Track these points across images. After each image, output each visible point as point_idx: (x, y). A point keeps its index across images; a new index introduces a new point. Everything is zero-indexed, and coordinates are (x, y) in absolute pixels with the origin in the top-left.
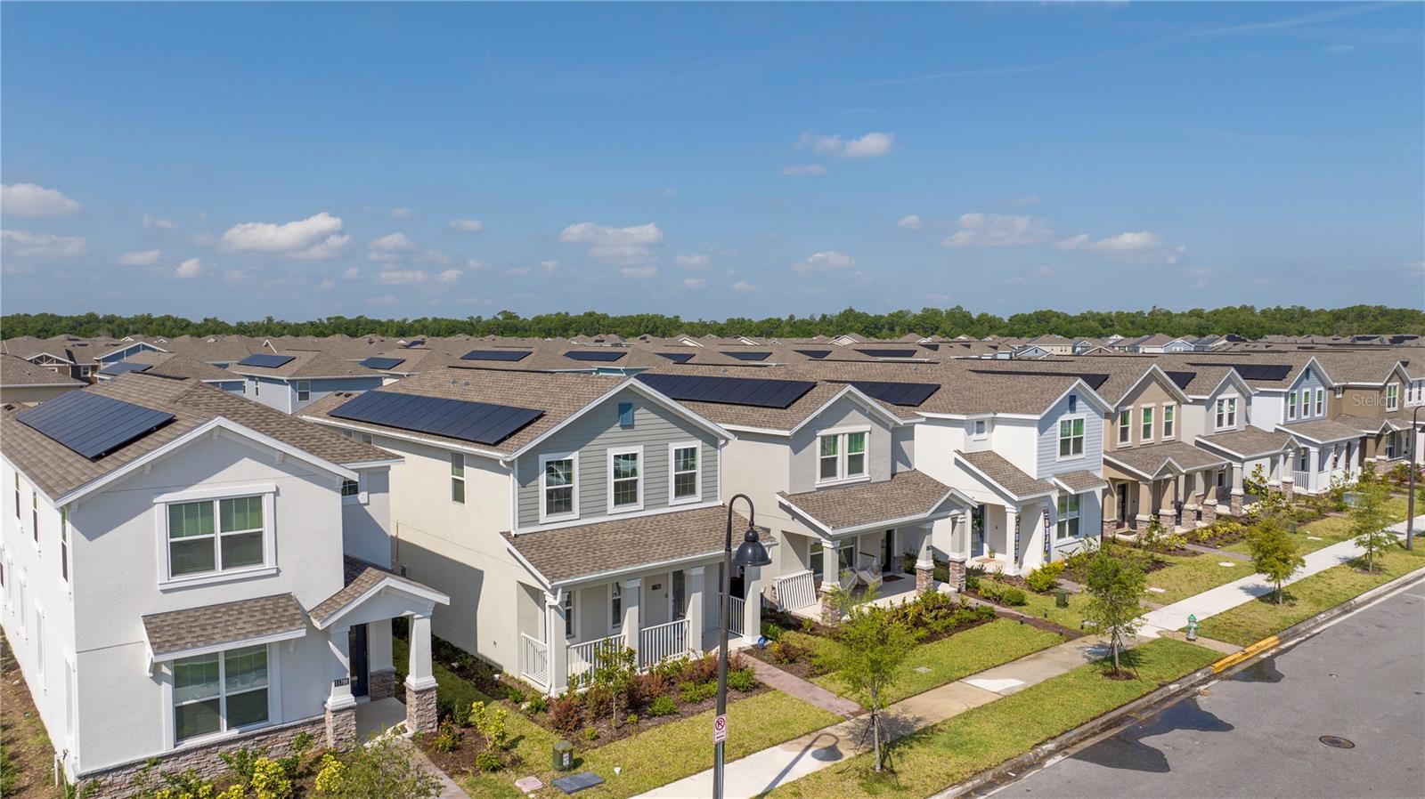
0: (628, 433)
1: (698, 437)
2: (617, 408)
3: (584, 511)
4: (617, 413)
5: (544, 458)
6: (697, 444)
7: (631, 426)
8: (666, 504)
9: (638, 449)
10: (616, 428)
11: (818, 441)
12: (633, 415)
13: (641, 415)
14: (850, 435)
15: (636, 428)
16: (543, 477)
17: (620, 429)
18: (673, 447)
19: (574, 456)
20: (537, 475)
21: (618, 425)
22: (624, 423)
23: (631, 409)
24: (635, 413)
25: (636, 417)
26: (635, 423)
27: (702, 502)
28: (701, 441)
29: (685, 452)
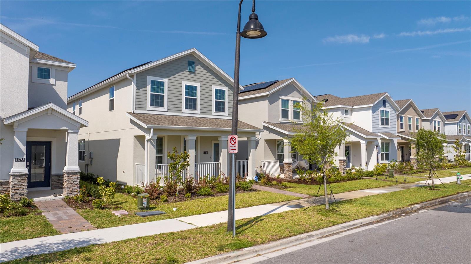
0: (192, 76)
1: (226, 86)
2: (187, 62)
3: (169, 108)
4: (187, 65)
5: (150, 78)
6: (225, 89)
8: (210, 113)
9: (197, 85)
10: (186, 72)
11: (280, 100)
12: (195, 68)
13: (199, 69)
14: (294, 102)
16: (149, 87)
17: (188, 73)
18: (214, 87)
19: (165, 80)
20: (145, 86)
21: (188, 70)
22: (191, 71)
23: (194, 65)
24: (196, 67)
25: (196, 69)
26: (196, 72)
27: (228, 116)
28: (227, 88)
29: (220, 91)
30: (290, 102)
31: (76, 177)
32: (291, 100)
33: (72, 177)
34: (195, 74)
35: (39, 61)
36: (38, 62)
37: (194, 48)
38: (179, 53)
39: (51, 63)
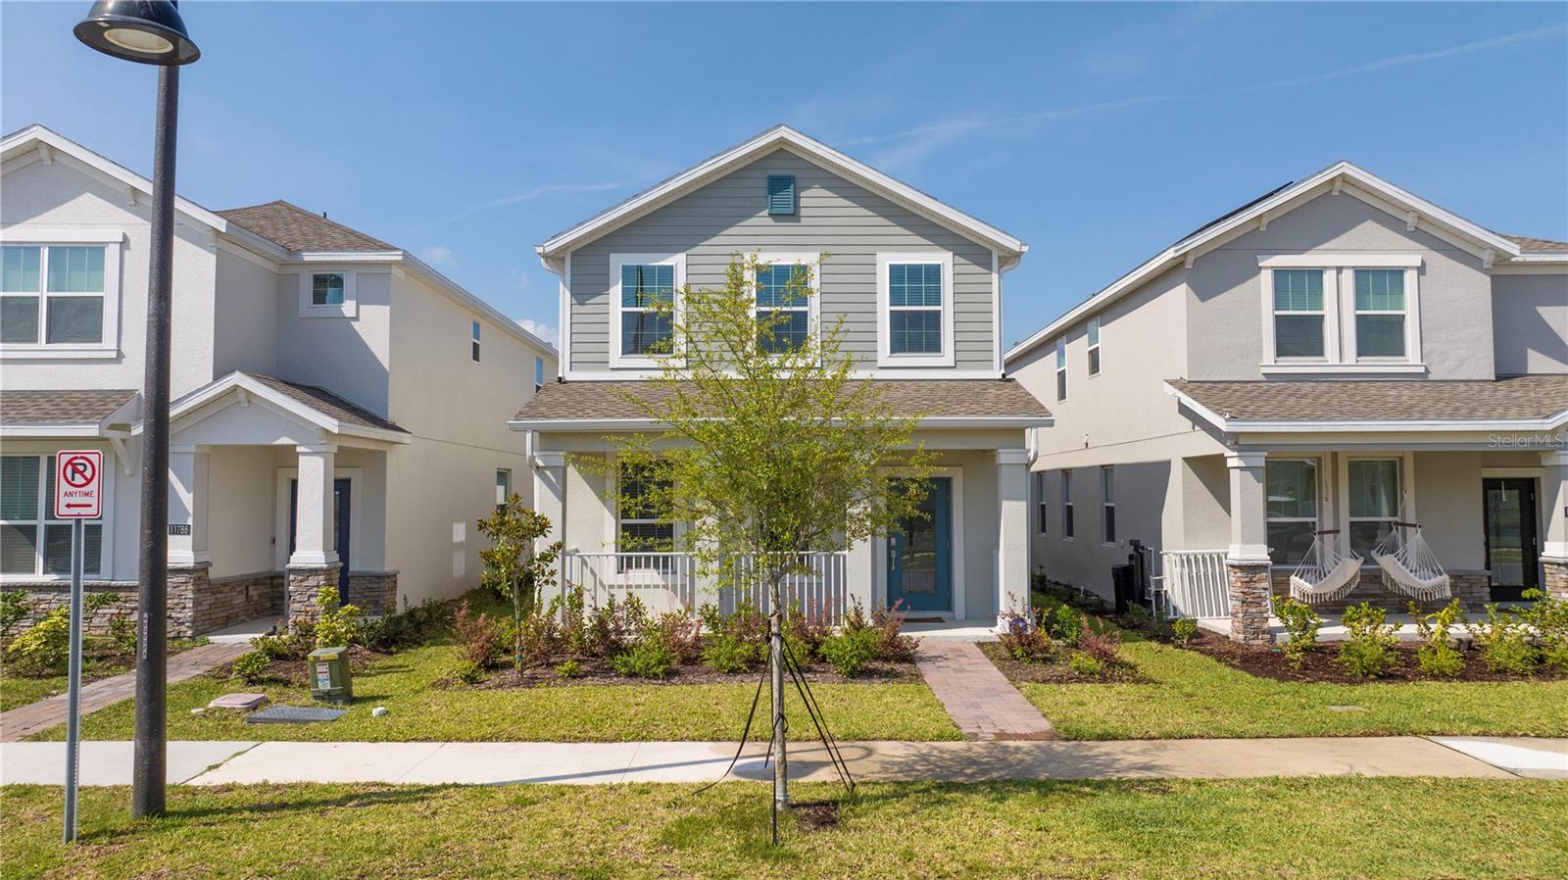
0: (787, 228)
1: (946, 247)
2: (765, 183)
4: (765, 192)
5: (618, 261)
6: (943, 258)
7: (794, 216)
8: (870, 363)
9: (809, 258)
10: (763, 219)
11: (1266, 279)
12: (797, 198)
13: (813, 198)
14: (1361, 273)
15: (803, 221)
16: (616, 292)
17: (770, 221)
18: (885, 261)
19: (677, 261)
20: (604, 287)
21: (766, 212)
22: (774, 211)
23: (792, 186)
24: (802, 195)
25: (803, 202)
26: (803, 212)
27: (954, 367)
28: (951, 254)
29: (915, 272)
30: (1329, 278)
31: (315, 583)
32: (1339, 269)
33: (305, 584)
34: (799, 222)
35: (308, 257)
36: (306, 259)
37: (779, 126)
38: (719, 155)
39: (337, 258)
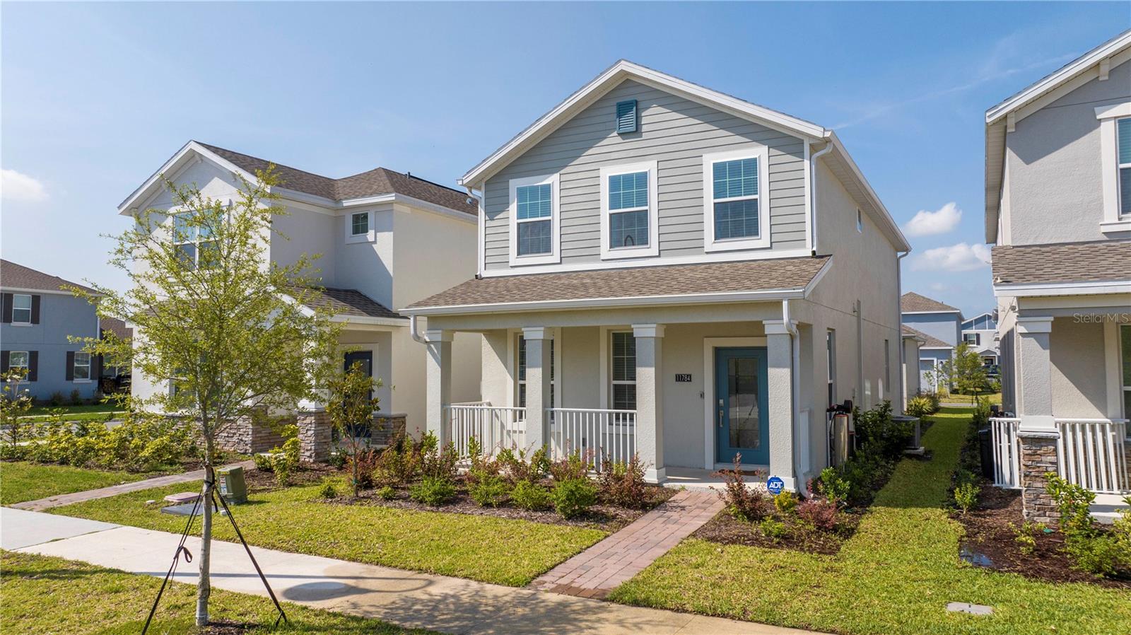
0: (632, 143)
2: (614, 109)
4: (614, 116)
5: (515, 184)
6: (759, 152)
7: (637, 132)
8: (699, 249)
9: (648, 166)
10: (614, 138)
12: (638, 118)
13: (653, 116)
15: (645, 136)
16: (513, 208)
17: (619, 139)
18: (710, 160)
19: (553, 180)
20: (505, 206)
21: (615, 134)
22: (622, 130)
23: (635, 108)
24: (643, 114)
25: (644, 120)
26: (644, 128)
27: (771, 248)
28: (766, 147)
29: (735, 166)
34: (641, 137)
37: (620, 61)
38: (575, 93)
